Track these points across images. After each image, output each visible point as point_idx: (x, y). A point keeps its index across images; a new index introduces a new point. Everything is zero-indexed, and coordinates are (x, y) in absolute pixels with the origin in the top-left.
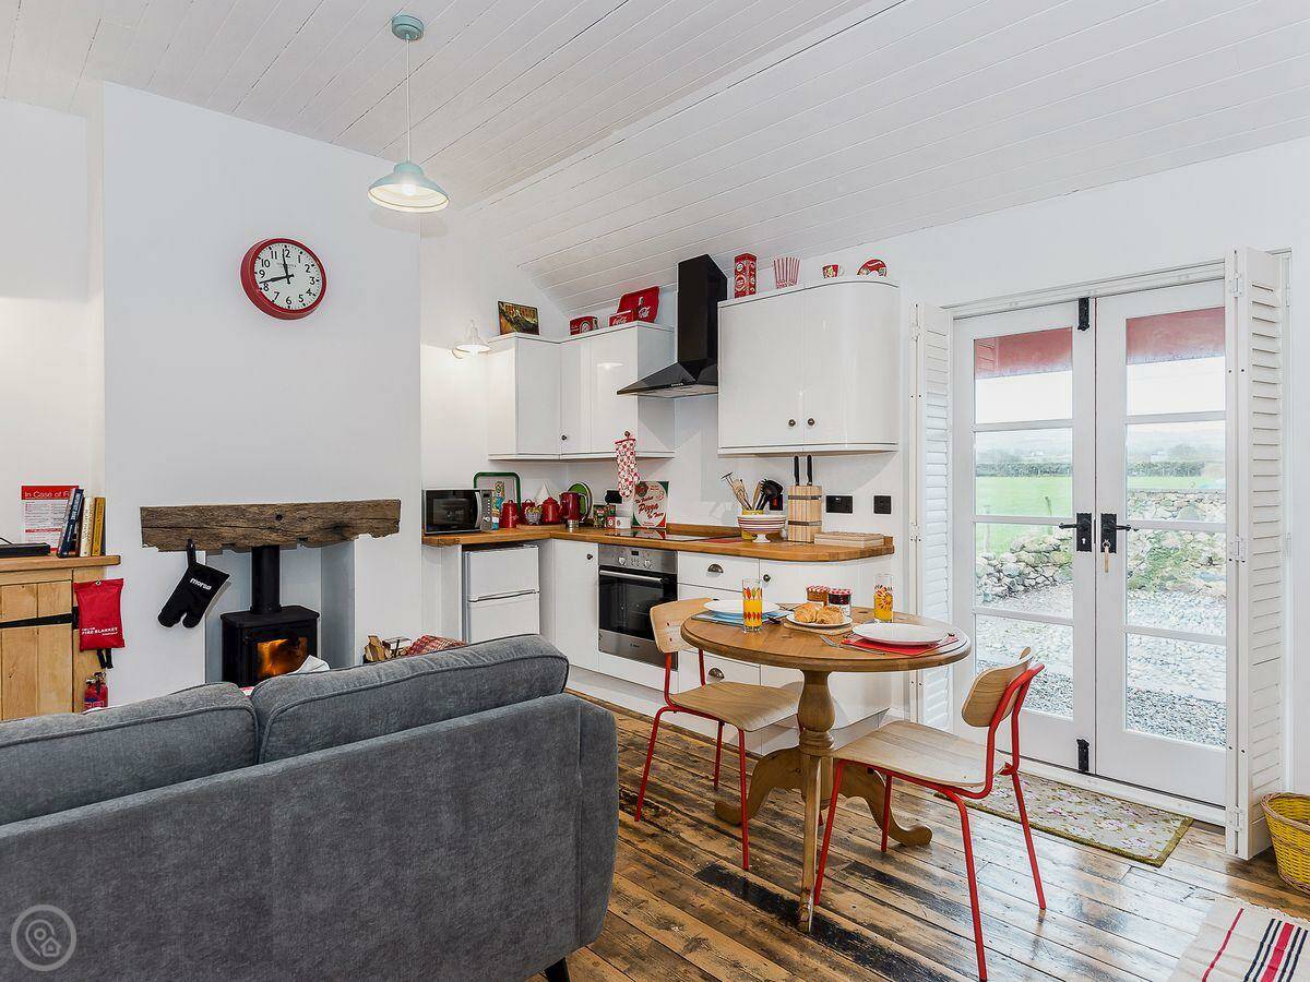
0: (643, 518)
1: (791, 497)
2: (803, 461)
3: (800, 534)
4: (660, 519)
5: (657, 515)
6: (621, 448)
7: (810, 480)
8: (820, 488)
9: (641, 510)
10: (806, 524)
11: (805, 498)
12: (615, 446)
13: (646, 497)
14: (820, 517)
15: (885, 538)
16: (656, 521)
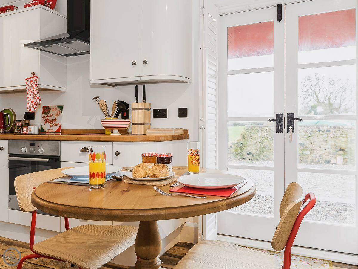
0: (47, 127)
1: (133, 109)
2: (140, 87)
3: (138, 129)
4: (57, 127)
5: (55, 125)
6: (29, 82)
7: (144, 99)
8: (150, 104)
9: (45, 123)
10: (142, 124)
11: (141, 109)
12: (26, 81)
13: (49, 115)
14: (150, 120)
15: (184, 131)
16: (55, 128)
